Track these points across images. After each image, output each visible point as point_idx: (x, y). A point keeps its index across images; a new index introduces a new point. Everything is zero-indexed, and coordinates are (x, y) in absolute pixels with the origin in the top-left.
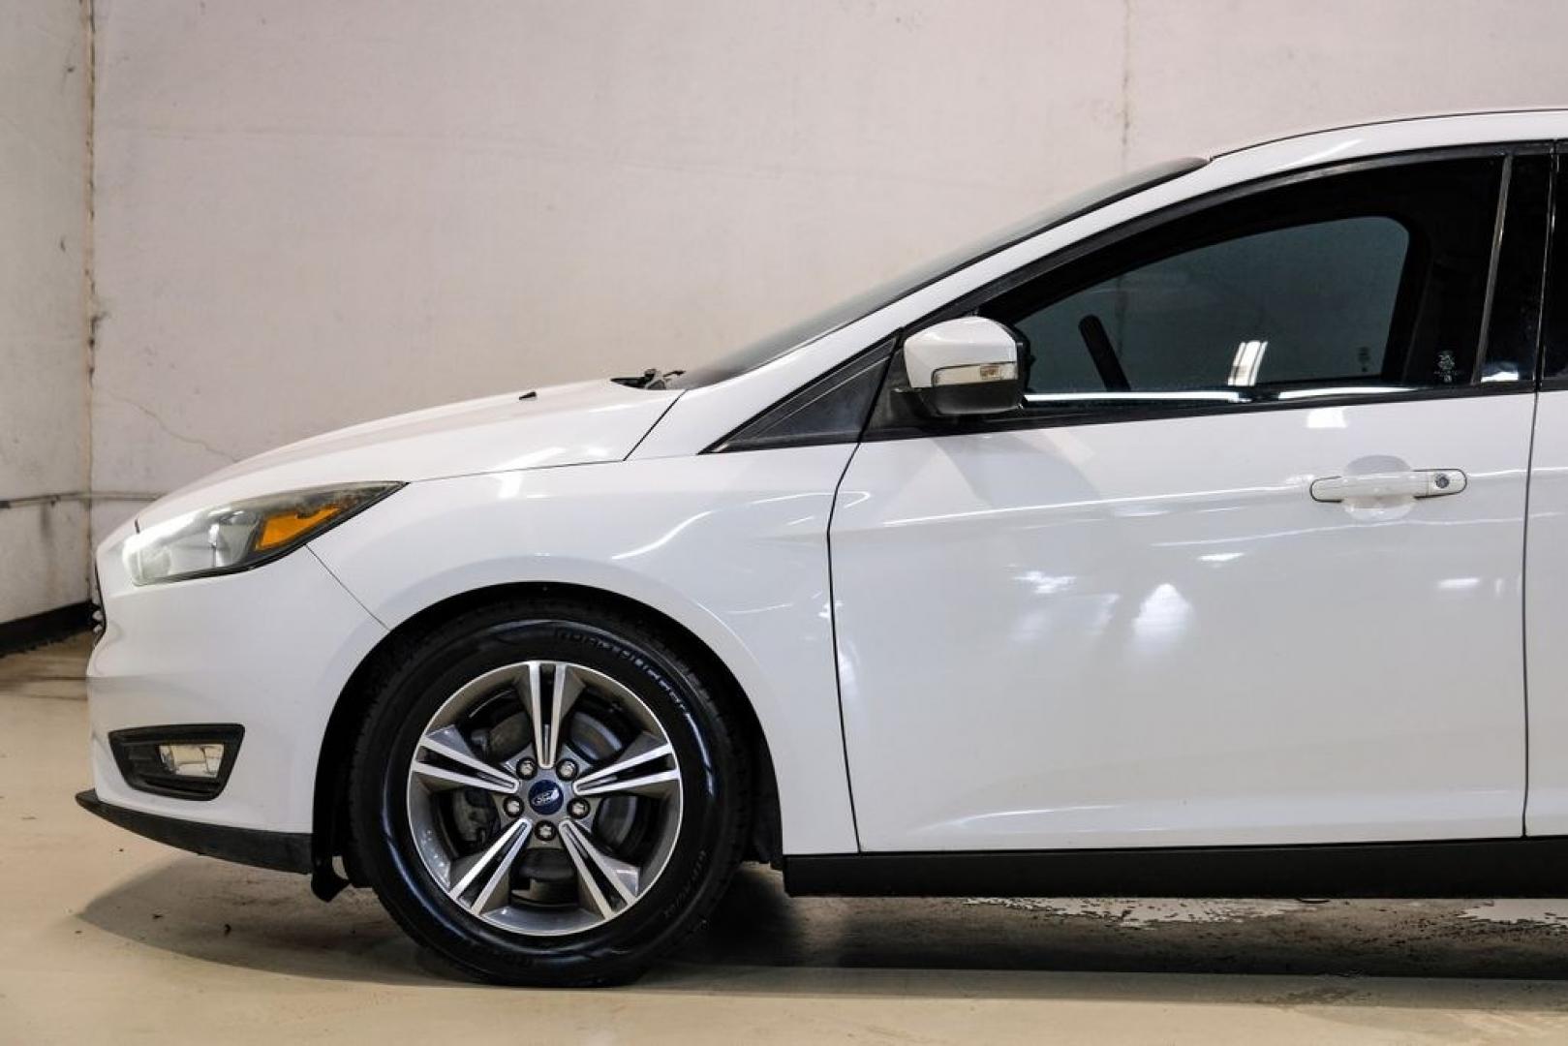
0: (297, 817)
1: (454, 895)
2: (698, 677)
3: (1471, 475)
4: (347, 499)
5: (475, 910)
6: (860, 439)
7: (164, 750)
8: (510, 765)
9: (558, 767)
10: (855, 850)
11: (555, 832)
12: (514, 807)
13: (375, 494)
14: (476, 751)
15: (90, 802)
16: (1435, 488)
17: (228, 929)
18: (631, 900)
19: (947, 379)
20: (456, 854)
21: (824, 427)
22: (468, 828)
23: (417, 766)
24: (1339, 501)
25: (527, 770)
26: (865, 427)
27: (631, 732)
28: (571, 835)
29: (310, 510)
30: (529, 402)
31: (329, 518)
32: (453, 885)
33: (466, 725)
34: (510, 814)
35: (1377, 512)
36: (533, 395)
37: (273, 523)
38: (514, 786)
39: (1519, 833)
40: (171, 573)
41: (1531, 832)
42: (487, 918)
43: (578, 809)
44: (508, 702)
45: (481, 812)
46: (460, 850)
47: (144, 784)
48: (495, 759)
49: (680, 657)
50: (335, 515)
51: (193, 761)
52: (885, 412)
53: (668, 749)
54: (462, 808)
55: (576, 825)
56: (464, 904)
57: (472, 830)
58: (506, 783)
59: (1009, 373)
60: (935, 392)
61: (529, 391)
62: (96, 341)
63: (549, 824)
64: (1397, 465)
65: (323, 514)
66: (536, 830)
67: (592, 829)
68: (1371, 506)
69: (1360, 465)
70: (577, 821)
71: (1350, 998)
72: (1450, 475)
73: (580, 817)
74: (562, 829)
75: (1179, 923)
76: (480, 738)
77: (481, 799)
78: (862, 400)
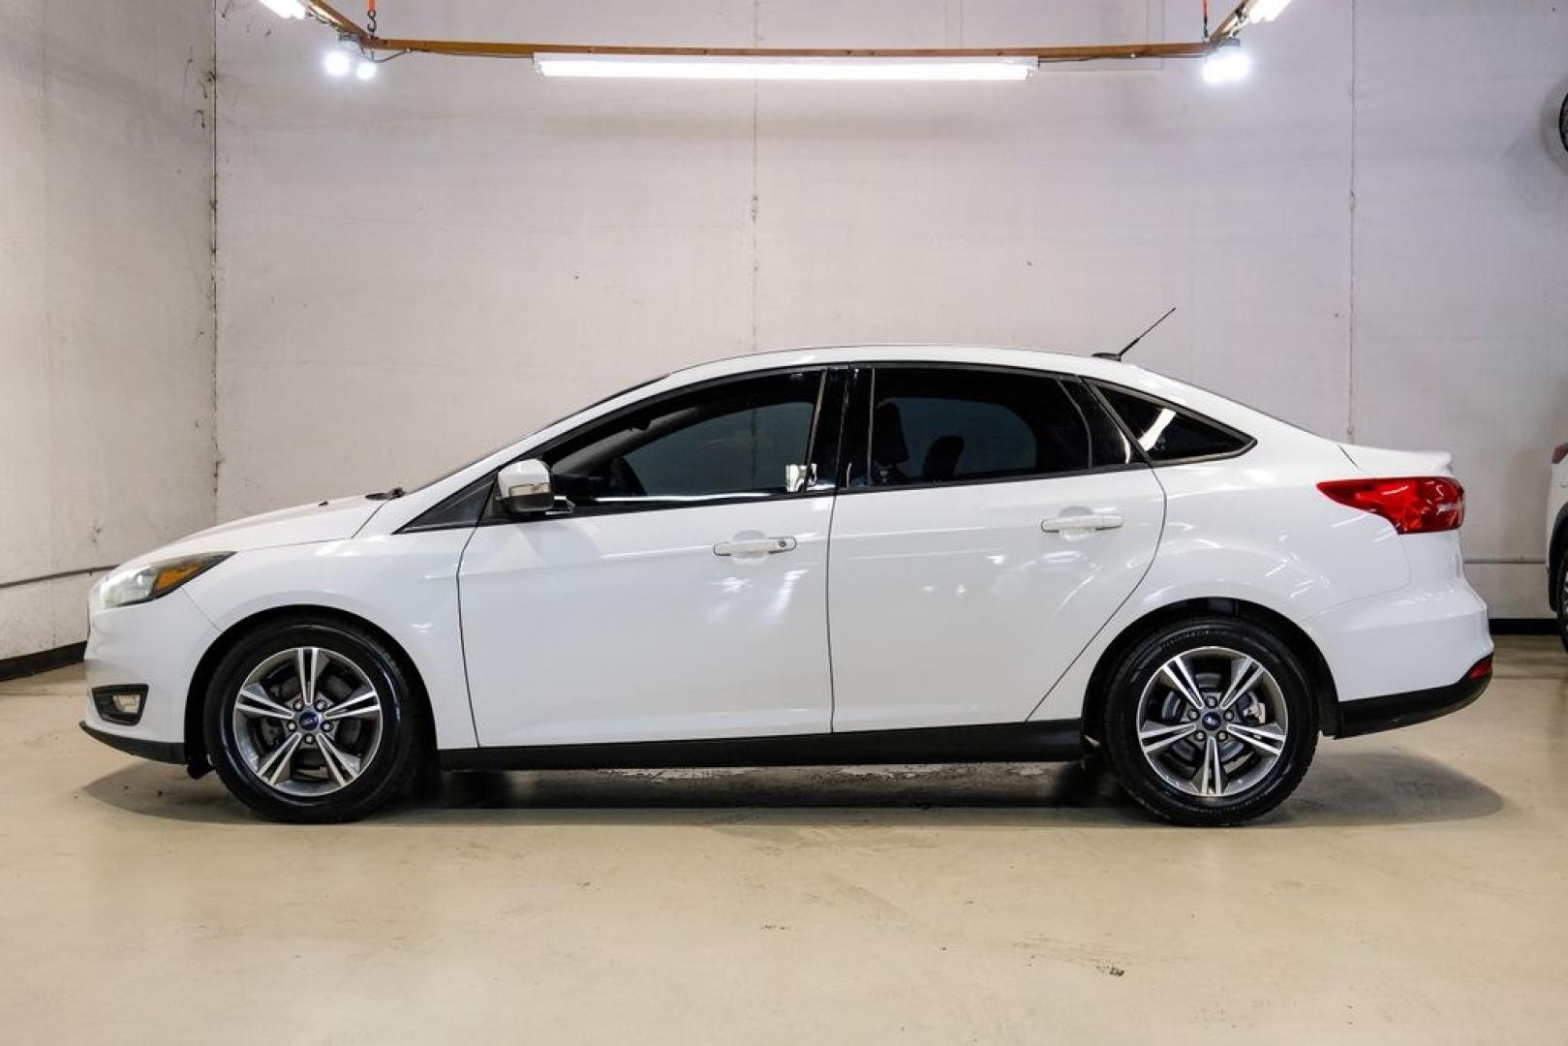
0: (176, 734)
1: (260, 775)
2: (390, 654)
3: (799, 540)
4: (204, 562)
5: (271, 783)
6: (477, 525)
7: (115, 698)
8: (290, 704)
9: (315, 704)
10: (476, 746)
11: (314, 740)
12: (292, 726)
13: (218, 559)
14: (272, 696)
15: (85, 727)
16: (779, 547)
17: (160, 793)
18: (355, 776)
19: (518, 492)
20: (262, 751)
21: (460, 519)
22: (269, 738)
23: (238, 706)
24: (728, 555)
25: (299, 706)
26: (480, 518)
27: (355, 684)
28: (323, 741)
29: (183, 568)
30: (323, 507)
31: (193, 572)
32: (259, 769)
33: (266, 682)
34: (290, 731)
35: (748, 560)
36: (326, 503)
37: (165, 575)
38: (292, 715)
39: (829, 731)
40: (123, 601)
41: (836, 730)
42: (278, 787)
43: (327, 727)
44: (288, 670)
45: (276, 730)
46: (264, 750)
47: (108, 718)
48: (281, 701)
49: (380, 644)
50: (197, 571)
51: (128, 704)
52: (489, 511)
53: (373, 693)
54: (266, 728)
55: (326, 736)
56: (265, 780)
57: (271, 740)
58: (285, 713)
59: (546, 489)
60: (512, 499)
61: (323, 501)
62: (219, 475)
63: (311, 735)
64: (760, 535)
65: (190, 570)
66: (304, 738)
67: (335, 737)
68: (744, 558)
69: (742, 535)
70: (328, 734)
71: (746, 821)
72: (787, 541)
73: (329, 731)
74: (317, 738)
75: (687, 779)
76: (275, 690)
77: (275, 722)
78: (478, 505)
